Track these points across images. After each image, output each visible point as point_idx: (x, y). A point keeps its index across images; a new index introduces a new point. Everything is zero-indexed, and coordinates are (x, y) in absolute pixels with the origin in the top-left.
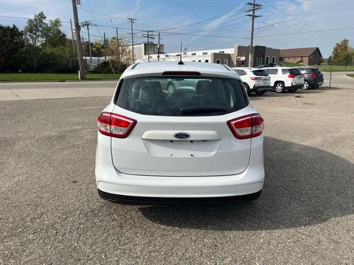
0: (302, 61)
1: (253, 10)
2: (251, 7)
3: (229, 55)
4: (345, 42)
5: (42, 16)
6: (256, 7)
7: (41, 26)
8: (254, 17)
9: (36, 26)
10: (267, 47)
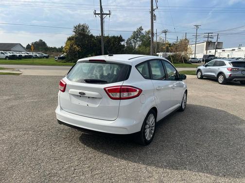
5: (141, 29)
7: (140, 35)
9: (137, 35)
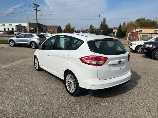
0: (55, 31)
1: (36, 7)
2: (35, 6)
3: (24, 26)
4: (69, 24)
6: (37, 6)
8: (37, 10)
10: (42, 24)
